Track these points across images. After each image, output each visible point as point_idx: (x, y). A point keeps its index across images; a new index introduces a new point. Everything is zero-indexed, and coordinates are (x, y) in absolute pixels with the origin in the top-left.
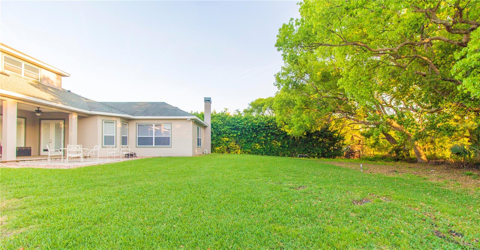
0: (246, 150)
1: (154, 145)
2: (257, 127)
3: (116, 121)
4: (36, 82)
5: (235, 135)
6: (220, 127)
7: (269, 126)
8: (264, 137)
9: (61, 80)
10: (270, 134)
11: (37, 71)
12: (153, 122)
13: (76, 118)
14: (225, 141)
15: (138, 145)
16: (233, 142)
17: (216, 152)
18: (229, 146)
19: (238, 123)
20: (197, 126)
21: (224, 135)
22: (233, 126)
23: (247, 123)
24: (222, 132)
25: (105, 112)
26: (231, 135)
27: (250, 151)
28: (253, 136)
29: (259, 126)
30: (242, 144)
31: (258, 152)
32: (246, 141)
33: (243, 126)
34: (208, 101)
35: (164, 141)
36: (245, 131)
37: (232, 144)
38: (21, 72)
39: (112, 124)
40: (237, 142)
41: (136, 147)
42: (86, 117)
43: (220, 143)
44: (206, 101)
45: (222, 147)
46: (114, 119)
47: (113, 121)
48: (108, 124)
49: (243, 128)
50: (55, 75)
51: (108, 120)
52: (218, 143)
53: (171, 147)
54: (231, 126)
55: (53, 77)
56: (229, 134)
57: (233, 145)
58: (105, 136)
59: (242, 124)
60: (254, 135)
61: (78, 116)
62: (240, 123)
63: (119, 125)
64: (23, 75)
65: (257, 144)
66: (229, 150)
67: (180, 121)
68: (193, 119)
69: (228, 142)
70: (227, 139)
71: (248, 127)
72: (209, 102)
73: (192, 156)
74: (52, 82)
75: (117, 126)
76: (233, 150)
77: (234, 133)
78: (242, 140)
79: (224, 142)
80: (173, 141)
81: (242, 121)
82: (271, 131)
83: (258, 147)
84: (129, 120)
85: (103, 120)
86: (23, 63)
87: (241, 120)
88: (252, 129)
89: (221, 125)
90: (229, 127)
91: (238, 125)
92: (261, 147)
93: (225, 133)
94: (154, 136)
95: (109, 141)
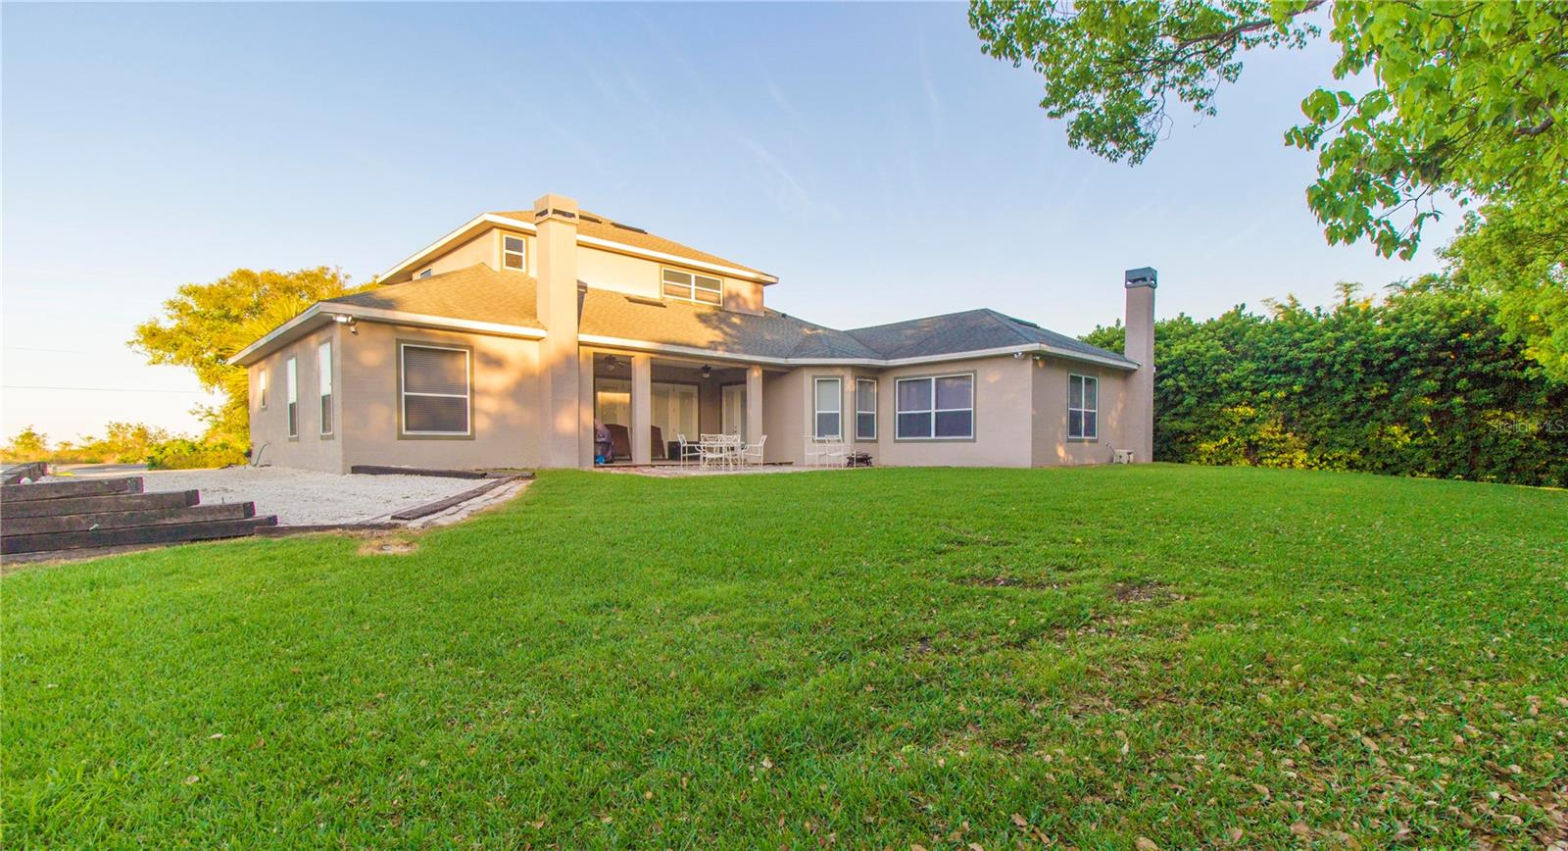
0: (1337, 455)
1: (933, 436)
2: (1390, 356)
3: (842, 378)
4: (715, 308)
5: (1281, 394)
6: (1216, 367)
7: (1461, 345)
8: (1432, 396)
9: (762, 293)
10: (1462, 383)
11: (716, 285)
12: (932, 372)
13: (758, 378)
14: (1237, 420)
15: (899, 436)
16: (1273, 421)
17: (1200, 461)
18: (1254, 438)
19: (1296, 344)
20: (1065, 374)
21: (1233, 397)
22: (1275, 359)
23: (1339, 341)
24: (1225, 385)
25: (818, 356)
26: (1266, 394)
27: (1355, 455)
28: (1373, 394)
29: (1400, 351)
30: (1319, 428)
31: (1403, 461)
32: (1338, 417)
33: (1315, 355)
34: (1141, 281)
35: (957, 425)
36: (1330, 374)
37: (1265, 431)
38: (690, 294)
39: (835, 383)
40: (1288, 421)
41: (896, 441)
42: (782, 374)
43: (1217, 428)
44: (1135, 281)
45: (1225, 440)
46: (839, 372)
47: (838, 377)
48: (824, 386)
49: (1318, 364)
50: (749, 285)
51: (826, 374)
52: (1212, 427)
53: (974, 441)
54: (1265, 358)
55: (745, 290)
56: (1255, 392)
57: (1273, 433)
58: (819, 414)
59: (1312, 350)
60: (1379, 388)
61: (763, 371)
62: (1305, 346)
63: (850, 385)
64: (693, 300)
65: (1396, 429)
66: (1253, 451)
67: (1000, 361)
68: (1034, 354)
69: (1252, 420)
70: (1251, 412)
71: (1339, 359)
72: (1145, 283)
73: (1029, 466)
74: (745, 301)
75: (845, 389)
76: (1273, 454)
77: (1278, 386)
78: (1318, 412)
79: (1233, 424)
80: (981, 423)
81: (1317, 334)
82: (1476, 365)
83: (1399, 436)
84: (880, 371)
85: (814, 377)
86: (693, 275)
87: (1311, 333)
88: (1365, 363)
89: (1217, 360)
90: (1253, 366)
91: (1295, 352)
92: (1419, 441)
93: (1234, 386)
94: (933, 411)
95: (827, 425)
